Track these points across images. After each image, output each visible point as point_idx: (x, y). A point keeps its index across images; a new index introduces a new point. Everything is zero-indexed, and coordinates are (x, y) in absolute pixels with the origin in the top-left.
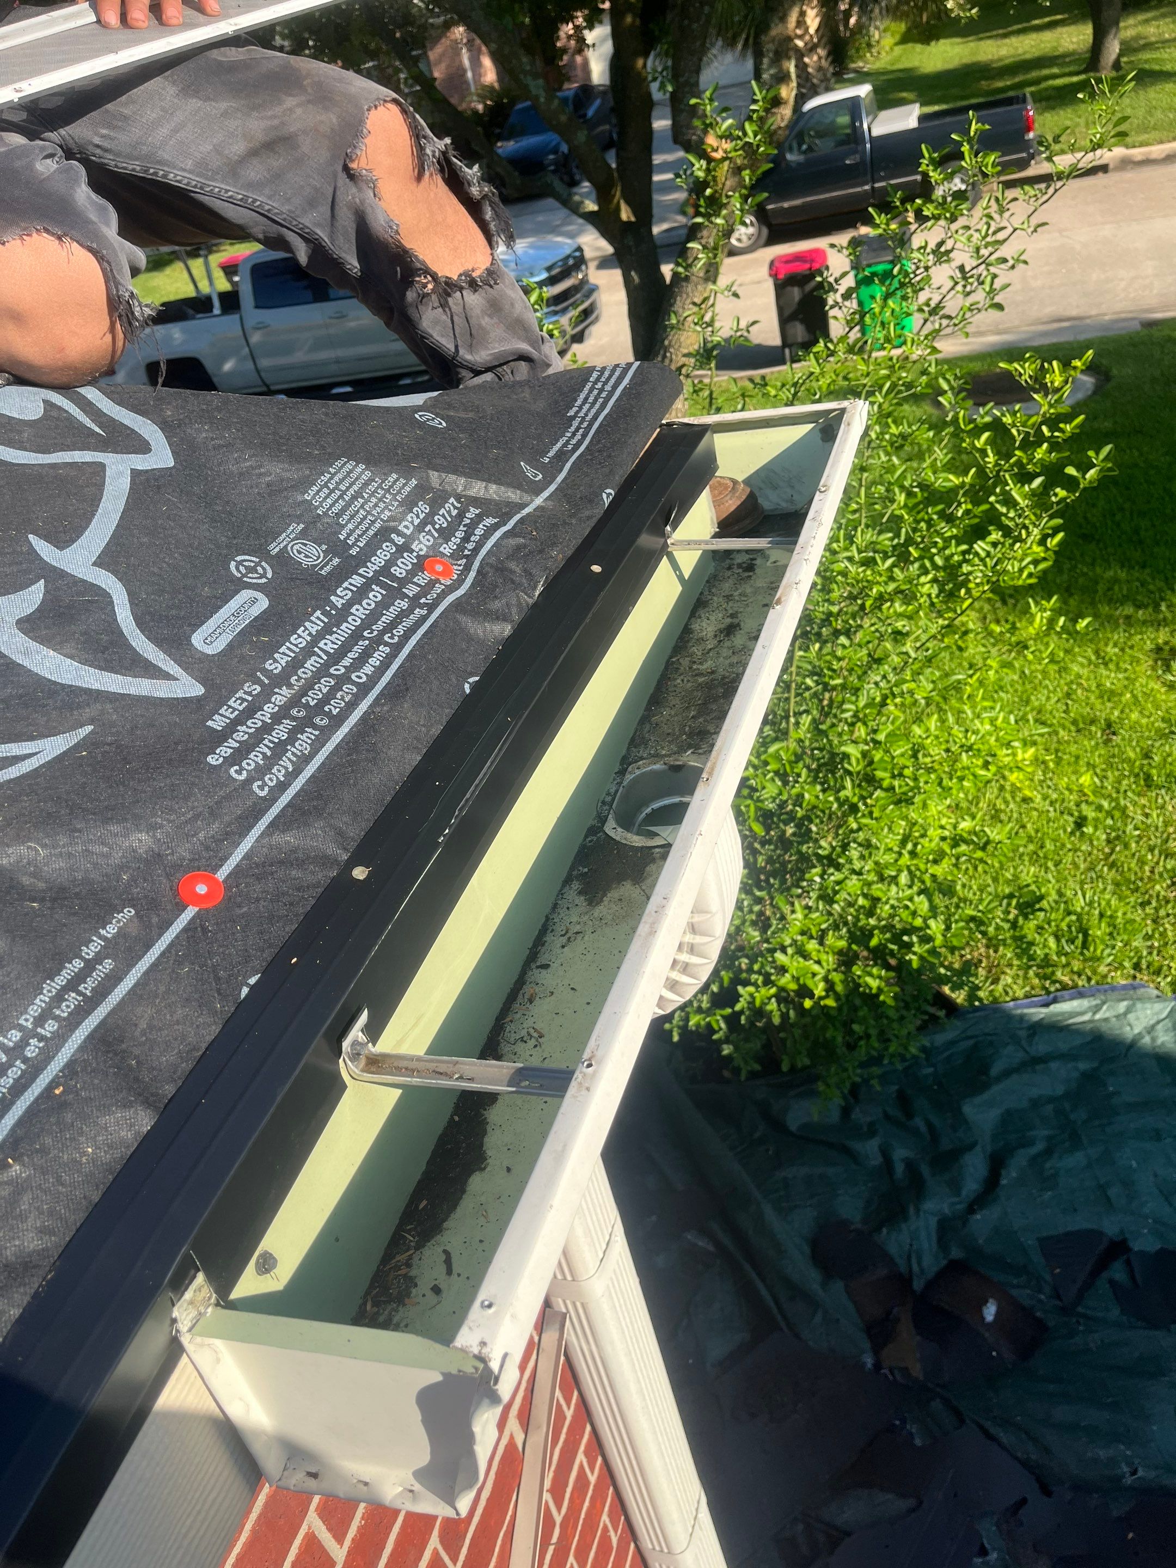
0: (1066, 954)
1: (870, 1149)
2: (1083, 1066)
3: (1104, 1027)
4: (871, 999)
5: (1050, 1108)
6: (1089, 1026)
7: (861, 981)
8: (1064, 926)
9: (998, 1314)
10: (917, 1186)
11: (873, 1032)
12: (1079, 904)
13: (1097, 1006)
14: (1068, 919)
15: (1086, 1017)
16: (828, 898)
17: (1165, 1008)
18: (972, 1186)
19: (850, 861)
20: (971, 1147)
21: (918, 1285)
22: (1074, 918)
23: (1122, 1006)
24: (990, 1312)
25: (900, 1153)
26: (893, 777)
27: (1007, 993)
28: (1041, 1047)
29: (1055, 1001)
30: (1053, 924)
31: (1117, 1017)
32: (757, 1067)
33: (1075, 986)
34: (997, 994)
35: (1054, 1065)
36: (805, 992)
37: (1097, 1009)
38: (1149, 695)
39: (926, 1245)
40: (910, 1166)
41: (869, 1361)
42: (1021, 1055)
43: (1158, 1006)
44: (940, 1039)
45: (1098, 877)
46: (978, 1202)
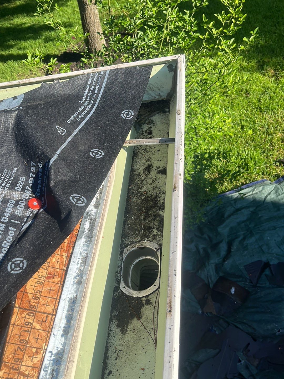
1: (192, 246)
2: (251, 209)
3: (256, 196)
5: (243, 224)
6: (252, 196)
8: (241, 163)
9: (235, 291)
10: (207, 256)
12: (244, 156)
13: (253, 189)
14: (241, 161)
15: (251, 194)
17: (273, 187)
18: (223, 253)
20: (221, 241)
21: (211, 286)
22: (243, 160)
23: (261, 188)
24: (233, 291)
27: (226, 189)
28: (239, 205)
29: (241, 190)
30: (237, 164)
31: (260, 192)
33: (246, 183)
34: (223, 189)
35: (243, 211)
37: (253, 190)
38: (258, 79)
39: (212, 273)
40: (205, 250)
41: (200, 312)
42: (233, 209)
43: (271, 187)
44: (208, 208)
45: (249, 145)
46: (226, 258)
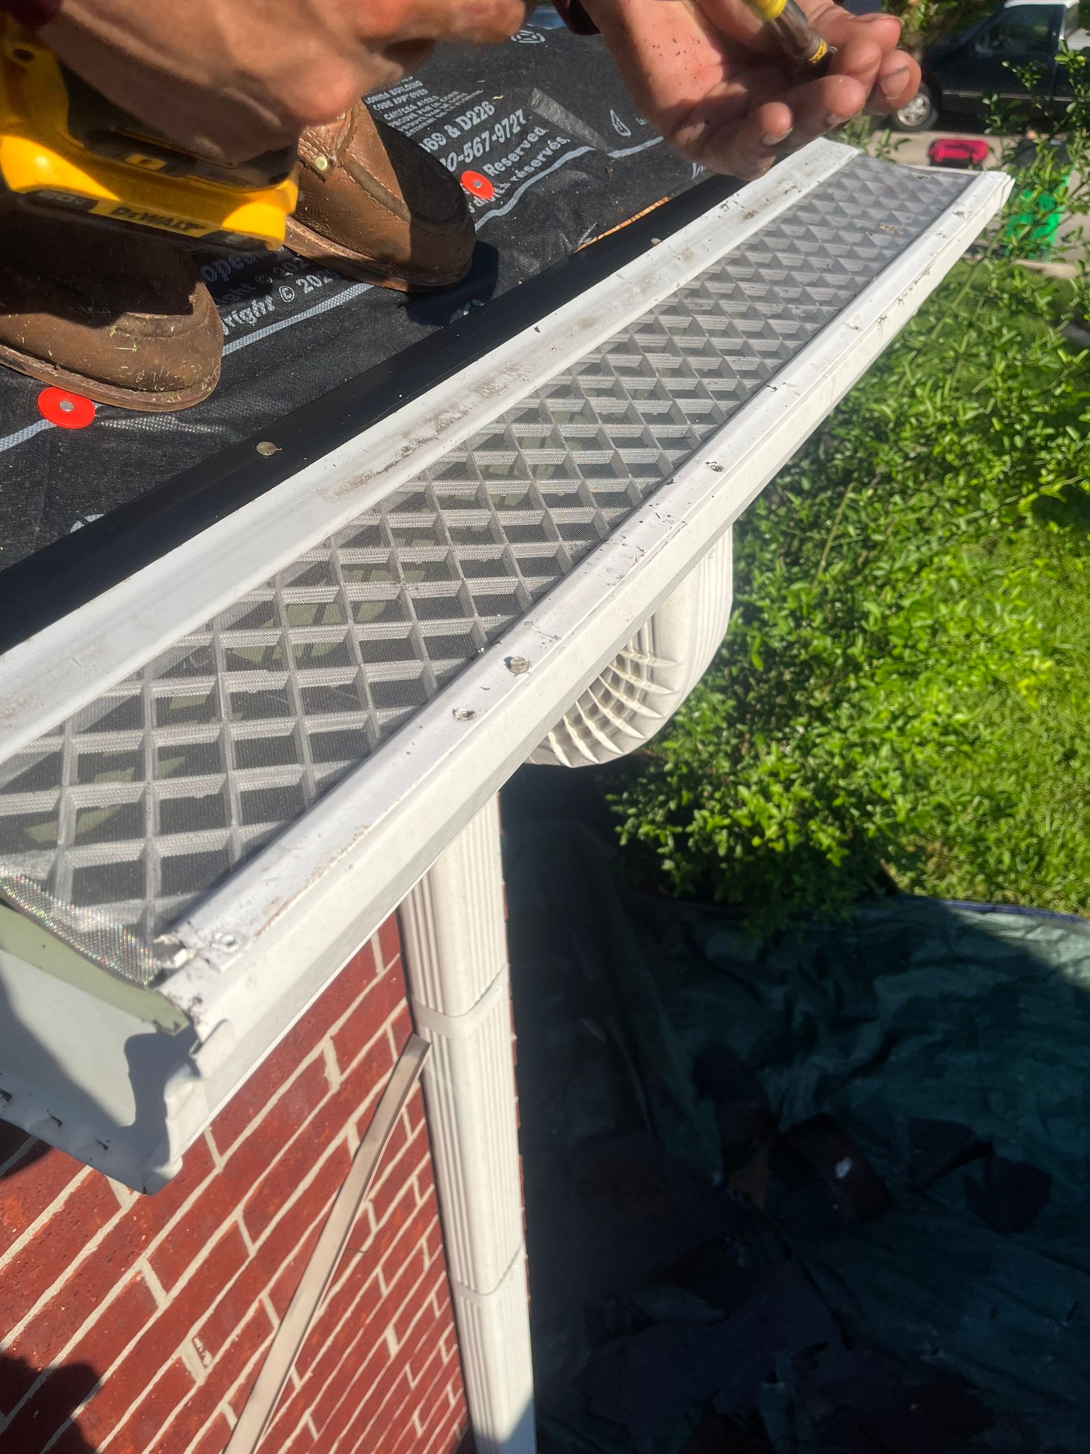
0: (1017, 872)
1: (777, 994)
2: (1003, 978)
3: (1033, 948)
4: (818, 855)
5: (957, 1006)
6: (1019, 943)
7: (814, 836)
8: (1023, 845)
9: (849, 1174)
10: (809, 1039)
11: (811, 888)
12: (1044, 830)
13: (1032, 926)
14: (1029, 840)
15: (1018, 934)
16: (805, 748)
18: (860, 1054)
19: (838, 718)
20: (871, 1019)
21: (783, 1126)
22: (1035, 840)
23: (1057, 933)
24: (843, 1169)
25: (802, 1007)
26: (905, 646)
27: (948, 891)
28: (966, 949)
29: (993, 910)
30: (1013, 841)
31: (1049, 942)
32: (691, 889)
33: (1016, 903)
34: (939, 889)
35: (973, 968)
36: (757, 829)
37: (1031, 929)
39: (801, 1094)
40: (809, 1020)
41: (717, 1178)
42: (944, 951)
44: (873, 914)
45: (1070, 810)
46: (864, 1070)
